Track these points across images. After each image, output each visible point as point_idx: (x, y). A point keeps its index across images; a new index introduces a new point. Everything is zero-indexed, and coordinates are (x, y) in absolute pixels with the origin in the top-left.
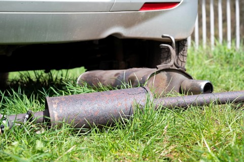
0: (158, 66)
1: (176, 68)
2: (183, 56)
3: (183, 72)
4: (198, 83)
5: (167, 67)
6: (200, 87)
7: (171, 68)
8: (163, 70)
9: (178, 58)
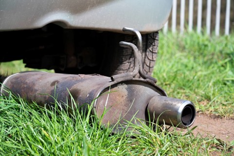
0: (114, 77)
1: (142, 79)
2: (153, 52)
3: (151, 85)
4: (174, 103)
5: (129, 78)
6: (176, 111)
7: (134, 79)
8: (122, 83)
9: (146, 55)
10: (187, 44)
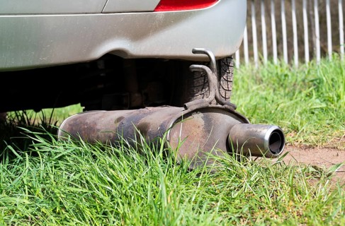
0: (187, 104)
1: (219, 106)
2: (228, 81)
3: (231, 112)
4: (259, 130)
5: (204, 105)
6: (263, 139)
7: (210, 106)
8: (197, 111)
9: (220, 84)
10: (264, 76)
